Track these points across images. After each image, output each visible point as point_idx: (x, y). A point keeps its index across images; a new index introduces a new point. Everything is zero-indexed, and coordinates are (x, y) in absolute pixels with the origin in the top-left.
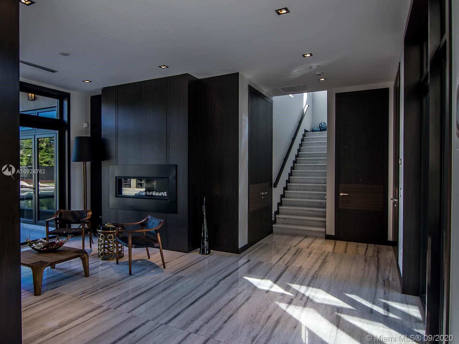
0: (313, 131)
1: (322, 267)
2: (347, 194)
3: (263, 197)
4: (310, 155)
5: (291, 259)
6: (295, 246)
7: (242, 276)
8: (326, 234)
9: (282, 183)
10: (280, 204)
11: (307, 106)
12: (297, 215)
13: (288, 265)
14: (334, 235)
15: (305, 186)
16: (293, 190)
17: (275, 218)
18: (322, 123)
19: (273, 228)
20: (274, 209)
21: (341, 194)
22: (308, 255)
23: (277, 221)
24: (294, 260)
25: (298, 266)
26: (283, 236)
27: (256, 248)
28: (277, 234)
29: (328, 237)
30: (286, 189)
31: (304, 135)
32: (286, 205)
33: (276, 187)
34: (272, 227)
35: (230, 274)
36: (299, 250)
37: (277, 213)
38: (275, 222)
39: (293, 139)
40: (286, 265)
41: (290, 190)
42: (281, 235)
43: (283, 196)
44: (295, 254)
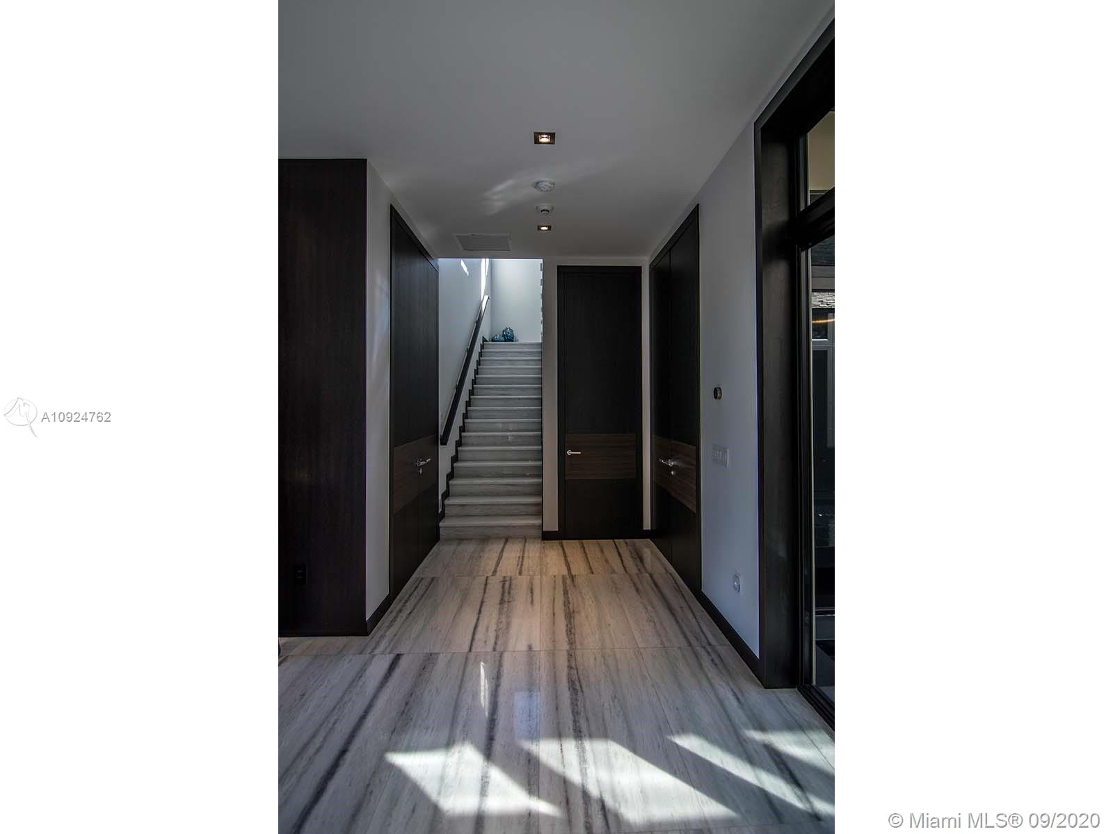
0: (493, 341)
1: (574, 634)
2: (580, 453)
3: (421, 471)
4: (497, 381)
5: (499, 622)
6: (495, 572)
7: (381, 758)
8: (544, 530)
9: (454, 435)
10: (450, 476)
11: (486, 297)
12: (485, 495)
13: (498, 648)
14: (557, 530)
15: (494, 437)
16: (473, 445)
17: (443, 505)
18: (507, 329)
19: (441, 529)
20: (442, 488)
21: (569, 453)
22: (529, 600)
23: (446, 512)
24: (508, 624)
25: (522, 647)
26: (462, 546)
27: (409, 599)
28: (449, 540)
29: (547, 536)
30: (459, 443)
31: (482, 347)
32: (461, 477)
33: (445, 444)
34: (438, 528)
35: (344, 752)
36: (507, 584)
37: (446, 495)
38: (443, 516)
39: (470, 352)
40: (494, 650)
41: (468, 445)
42: (459, 544)
43: (455, 459)
44: (502, 602)
